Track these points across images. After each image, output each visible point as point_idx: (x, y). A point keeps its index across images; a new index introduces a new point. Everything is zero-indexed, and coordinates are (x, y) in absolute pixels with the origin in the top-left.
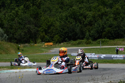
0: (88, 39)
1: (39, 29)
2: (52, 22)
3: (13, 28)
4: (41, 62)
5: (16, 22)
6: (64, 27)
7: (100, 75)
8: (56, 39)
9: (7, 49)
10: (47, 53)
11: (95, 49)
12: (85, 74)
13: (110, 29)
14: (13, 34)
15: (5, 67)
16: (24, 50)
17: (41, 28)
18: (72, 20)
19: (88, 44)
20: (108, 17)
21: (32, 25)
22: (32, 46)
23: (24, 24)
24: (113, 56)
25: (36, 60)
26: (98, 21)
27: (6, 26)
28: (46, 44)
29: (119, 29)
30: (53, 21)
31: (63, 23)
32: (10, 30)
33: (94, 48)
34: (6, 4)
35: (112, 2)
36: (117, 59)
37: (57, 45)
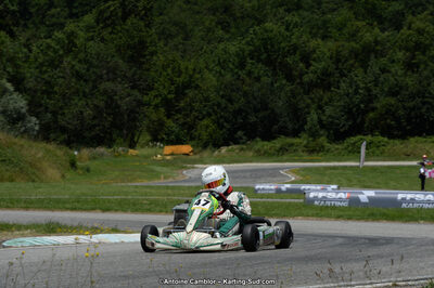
0: (314, 135)
1: (146, 98)
2: (191, 73)
3: (56, 93)
4: (149, 211)
5: (68, 71)
6: (233, 91)
7: (357, 260)
8: (204, 133)
9: (32, 165)
10: (171, 180)
11: (337, 171)
12: (307, 257)
13: (392, 101)
14: (54, 113)
15: (27, 227)
16: (92, 168)
17: (153, 93)
18: (260, 69)
19: (313, 151)
20: (384, 60)
21: (120, 83)
22: (120, 155)
23: (94, 78)
24: (400, 196)
25: (134, 205)
26: (352, 74)
27: (30, 84)
28: (168, 149)
29: (424, 103)
30: (194, 70)
31: (228, 77)
32: (45, 100)
33: (334, 168)
34: (33, 7)
35: (402, 6)
36: (416, 205)
37: (206, 154)
